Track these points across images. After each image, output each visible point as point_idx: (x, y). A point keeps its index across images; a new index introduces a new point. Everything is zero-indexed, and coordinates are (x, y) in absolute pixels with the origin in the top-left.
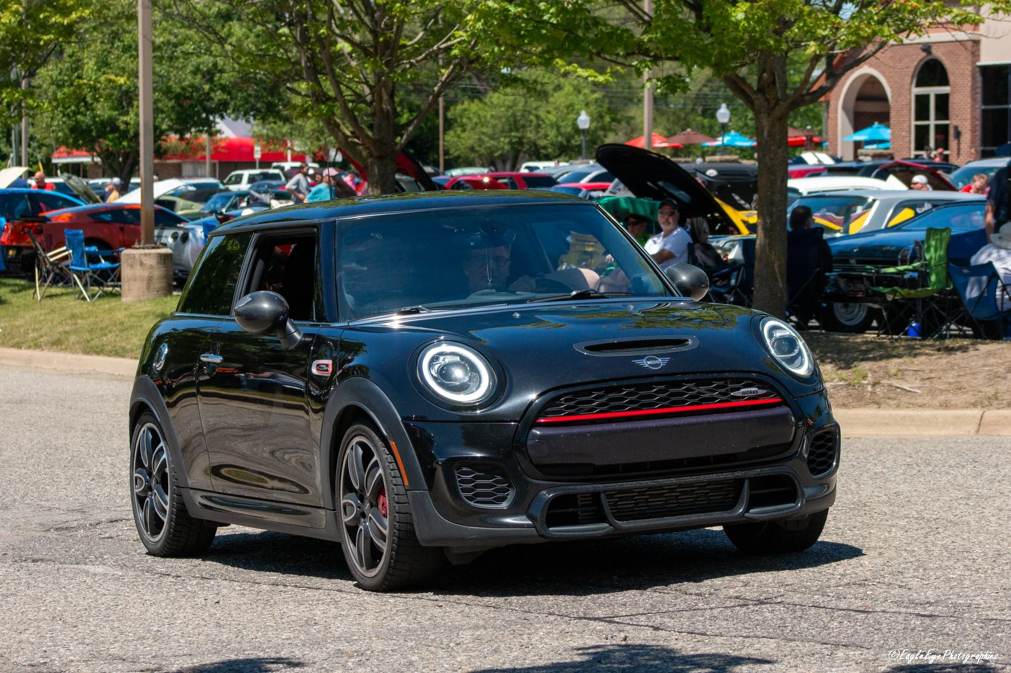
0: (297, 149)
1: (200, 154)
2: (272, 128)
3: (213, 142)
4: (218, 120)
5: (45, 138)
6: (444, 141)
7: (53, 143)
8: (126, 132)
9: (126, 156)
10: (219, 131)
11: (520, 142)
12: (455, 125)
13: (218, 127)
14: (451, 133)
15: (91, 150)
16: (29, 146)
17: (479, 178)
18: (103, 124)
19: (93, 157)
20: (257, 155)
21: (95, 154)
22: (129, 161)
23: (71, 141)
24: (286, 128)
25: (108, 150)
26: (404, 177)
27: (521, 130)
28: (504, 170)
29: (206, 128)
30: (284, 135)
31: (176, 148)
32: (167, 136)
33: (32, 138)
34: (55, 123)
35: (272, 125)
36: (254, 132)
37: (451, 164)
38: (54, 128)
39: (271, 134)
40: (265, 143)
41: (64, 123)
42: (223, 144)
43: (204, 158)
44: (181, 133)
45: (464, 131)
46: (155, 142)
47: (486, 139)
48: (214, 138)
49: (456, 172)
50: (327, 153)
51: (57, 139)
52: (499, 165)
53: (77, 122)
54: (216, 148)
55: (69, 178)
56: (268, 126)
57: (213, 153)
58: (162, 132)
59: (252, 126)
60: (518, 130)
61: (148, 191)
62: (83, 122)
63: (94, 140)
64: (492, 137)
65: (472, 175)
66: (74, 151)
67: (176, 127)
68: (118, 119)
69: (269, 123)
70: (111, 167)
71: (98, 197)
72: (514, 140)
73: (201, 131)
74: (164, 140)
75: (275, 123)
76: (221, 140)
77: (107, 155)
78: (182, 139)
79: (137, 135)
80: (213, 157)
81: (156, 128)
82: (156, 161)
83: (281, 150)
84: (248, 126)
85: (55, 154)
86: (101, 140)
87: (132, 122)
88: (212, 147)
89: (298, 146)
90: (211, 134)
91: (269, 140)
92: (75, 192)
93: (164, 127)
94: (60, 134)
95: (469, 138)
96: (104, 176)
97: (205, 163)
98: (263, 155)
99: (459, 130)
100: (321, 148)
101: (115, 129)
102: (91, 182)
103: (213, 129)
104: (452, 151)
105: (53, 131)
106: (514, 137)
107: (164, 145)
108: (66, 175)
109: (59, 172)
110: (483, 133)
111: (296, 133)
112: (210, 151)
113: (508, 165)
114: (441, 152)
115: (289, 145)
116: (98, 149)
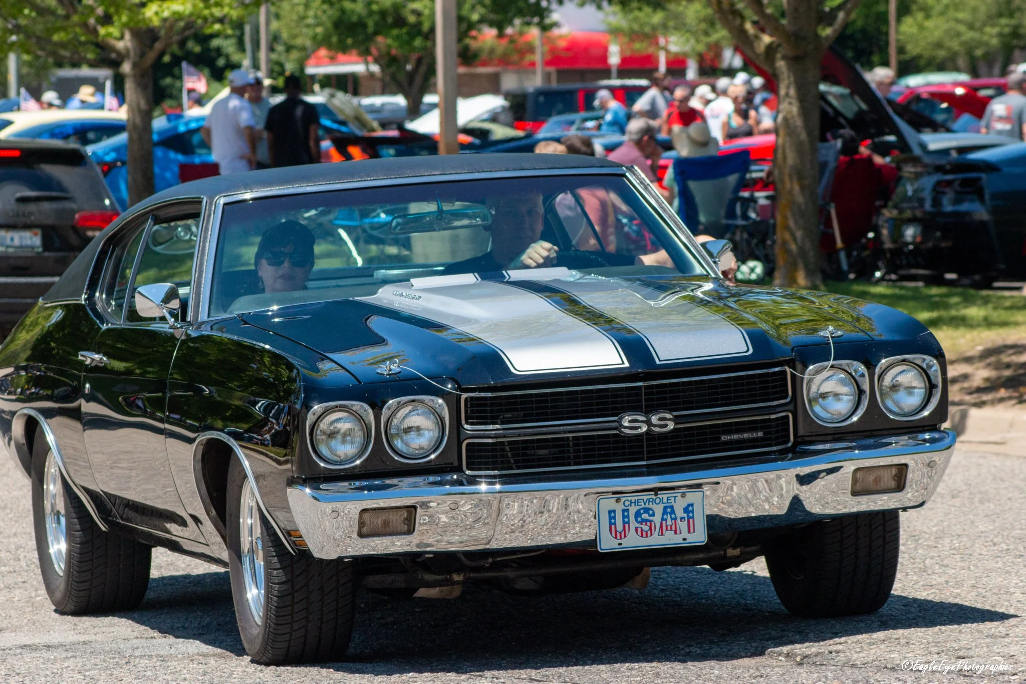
0: (674, 48)
1: (529, 58)
2: (636, 19)
3: (546, 41)
4: (554, 6)
5: (295, 37)
6: (897, 32)
7: (308, 43)
8: (419, 24)
9: (419, 61)
10: (555, 24)
11: (1015, 33)
12: (914, 7)
13: (555, 17)
14: (908, 21)
15: (365, 53)
16: (271, 49)
17: (948, 89)
18: (383, 13)
19: (367, 63)
20: (614, 60)
21: (370, 59)
22: (423, 69)
23: (335, 39)
24: (657, 18)
25: (389, 54)
26: (836, 89)
27: (1017, 15)
28: (990, 75)
29: (536, 20)
30: (654, 28)
31: (492, 51)
32: (479, 30)
33: (275, 39)
34: (311, 13)
35: (637, 13)
36: (609, 24)
37: (907, 68)
38: (310, 21)
39: (636, 27)
40: (626, 40)
41: (324, 12)
42: (563, 44)
43: (533, 64)
44: (500, 26)
45: (928, 17)
46: (460, 40)
47: (962, 28)
48: (548, 34)
49: (914, 81)
50: (718, 55)
51: (314, 37)
52: (982, 68)
53: (343, 11)
54: (553, 49)
55: (332, 96)
56: (631, 16)
57: (548, 57)
58: (471, 26)
59: (607, 15)
60: (1011, 15)
61: (449, 113)
62: (353, 11)
63: (370, 38)
64: (971, 27)
65: (941, 85)
66: (341, 57)
67: (493, 16)
68: (404, 7)
69: (631, 11)
70: (393, 77)
71: (375, 124)
72: (1007, 30)
73: (528, 24)
74: (475, 38)
75: (640, 9)
76: (561, 37)
77: (389, 61)
78: (501, 35)
79: (432, 30)
80: (548, 63)
81: (461, 19)
82: (462, 70)
83: (651, 50)
84: (600, 15)
85: (312, 61)
86: (380, 39)
87: (427, 12)
88: (546, 48)
89: (675, 44)
90: (545, 28)
91: (634, 35)
92: (341, 117)
93: (475, 17)
94: (319, 30)
95: (936, 28)
96: (384, 92)
97: (534, 73)
98: (625, 61)
99: (920, 16)
100: (710, 47)
101: (400, 22)
102: (366, 101)
103: (547, 21)
104: (909, 47)
105: (308, 26)
106: (1007, 25)
107: (473, 45)
108: (327, 91)
109: (316, 87)
110: (957, 21)
111: (671, 24)
112: (543, 55)
113: (997, 70)
114: (892, 51)
115: (662, 41)
116: (374, 51)
